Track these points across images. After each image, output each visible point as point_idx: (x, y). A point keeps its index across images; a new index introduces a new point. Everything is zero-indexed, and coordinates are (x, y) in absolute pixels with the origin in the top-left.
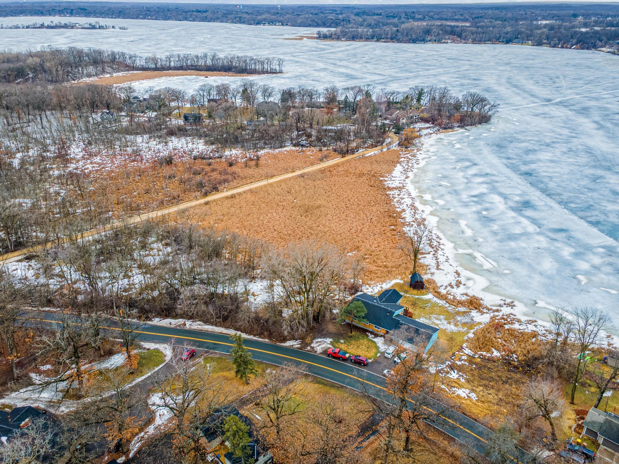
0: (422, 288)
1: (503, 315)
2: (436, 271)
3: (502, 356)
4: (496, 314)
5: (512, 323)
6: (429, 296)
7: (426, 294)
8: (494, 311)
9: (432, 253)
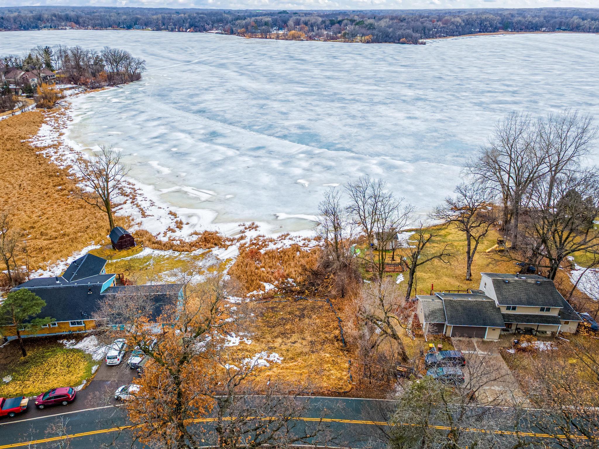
0: (133, 245)
1: (251, 240)
2: (143, 219)
3: (276, 286)
4: (242, 242)
5: (266, 246)
6: (147, 251)
7: (142, 250)
8: (238, 240)
9: (128, 202)
